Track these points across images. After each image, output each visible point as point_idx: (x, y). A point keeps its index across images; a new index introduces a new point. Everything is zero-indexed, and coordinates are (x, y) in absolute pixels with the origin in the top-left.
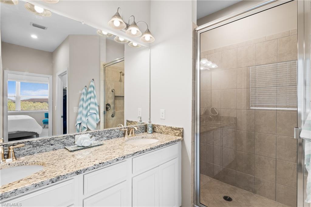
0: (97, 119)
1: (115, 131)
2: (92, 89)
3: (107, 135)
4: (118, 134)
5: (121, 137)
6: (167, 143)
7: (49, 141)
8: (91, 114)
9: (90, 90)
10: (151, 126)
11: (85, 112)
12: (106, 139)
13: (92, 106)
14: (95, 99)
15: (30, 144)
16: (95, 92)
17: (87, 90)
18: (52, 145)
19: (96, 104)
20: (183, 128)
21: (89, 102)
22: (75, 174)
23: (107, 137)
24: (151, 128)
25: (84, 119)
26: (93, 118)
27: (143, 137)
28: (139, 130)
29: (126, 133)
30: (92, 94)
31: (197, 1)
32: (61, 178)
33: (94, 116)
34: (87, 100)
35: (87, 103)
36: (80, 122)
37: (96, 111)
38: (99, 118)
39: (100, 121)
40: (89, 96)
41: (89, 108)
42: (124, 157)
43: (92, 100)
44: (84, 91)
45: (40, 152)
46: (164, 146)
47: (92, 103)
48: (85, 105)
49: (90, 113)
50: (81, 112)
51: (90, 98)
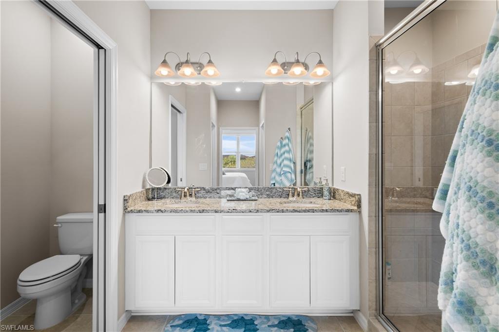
0: (292, 180)
1: (276, 189)
2: (287, 140)
3: (268, 193)
4: (280, 193)
5: (284, 198)
6: (323, 210)
7: (216, 190)
8: (285, 173)
9: (284, 142)
10: (326, 189)
11: (278, 170)
12: (266, 196)
13: (286, 162)
14: (291, 154)
15: (204, 190)
16: (290, 145)
17: (281, 143)
18: (218, 193)
19: (290, 160)
20: (360, 195)
21: (283, 157)
22: (213, 211)
23: (268, 195)
24: (327, 192)
25: (278, 178)
26: (287, 177)
27: (311, 202)
28: (312, 194)
29: (290, 194)
30: (287, 148)
31: (385, 1)
32: (205, 211)
33: (289, 175)
34: (281, 155)
35: (281, 159)
36: (274, 182)
37: (291, 169)
38: (294, 179)
39: (296, 182)
40: (283, 150)
41: (282, 165)
42: (258, 210)
43: (286, 155)
44: (279, 144)
45: (210, 197)
46: (317, 212)
47: (286, 159)
48: (279, 162)
49: (283, 171)
50: (275, 170)
51: (284, 153)
